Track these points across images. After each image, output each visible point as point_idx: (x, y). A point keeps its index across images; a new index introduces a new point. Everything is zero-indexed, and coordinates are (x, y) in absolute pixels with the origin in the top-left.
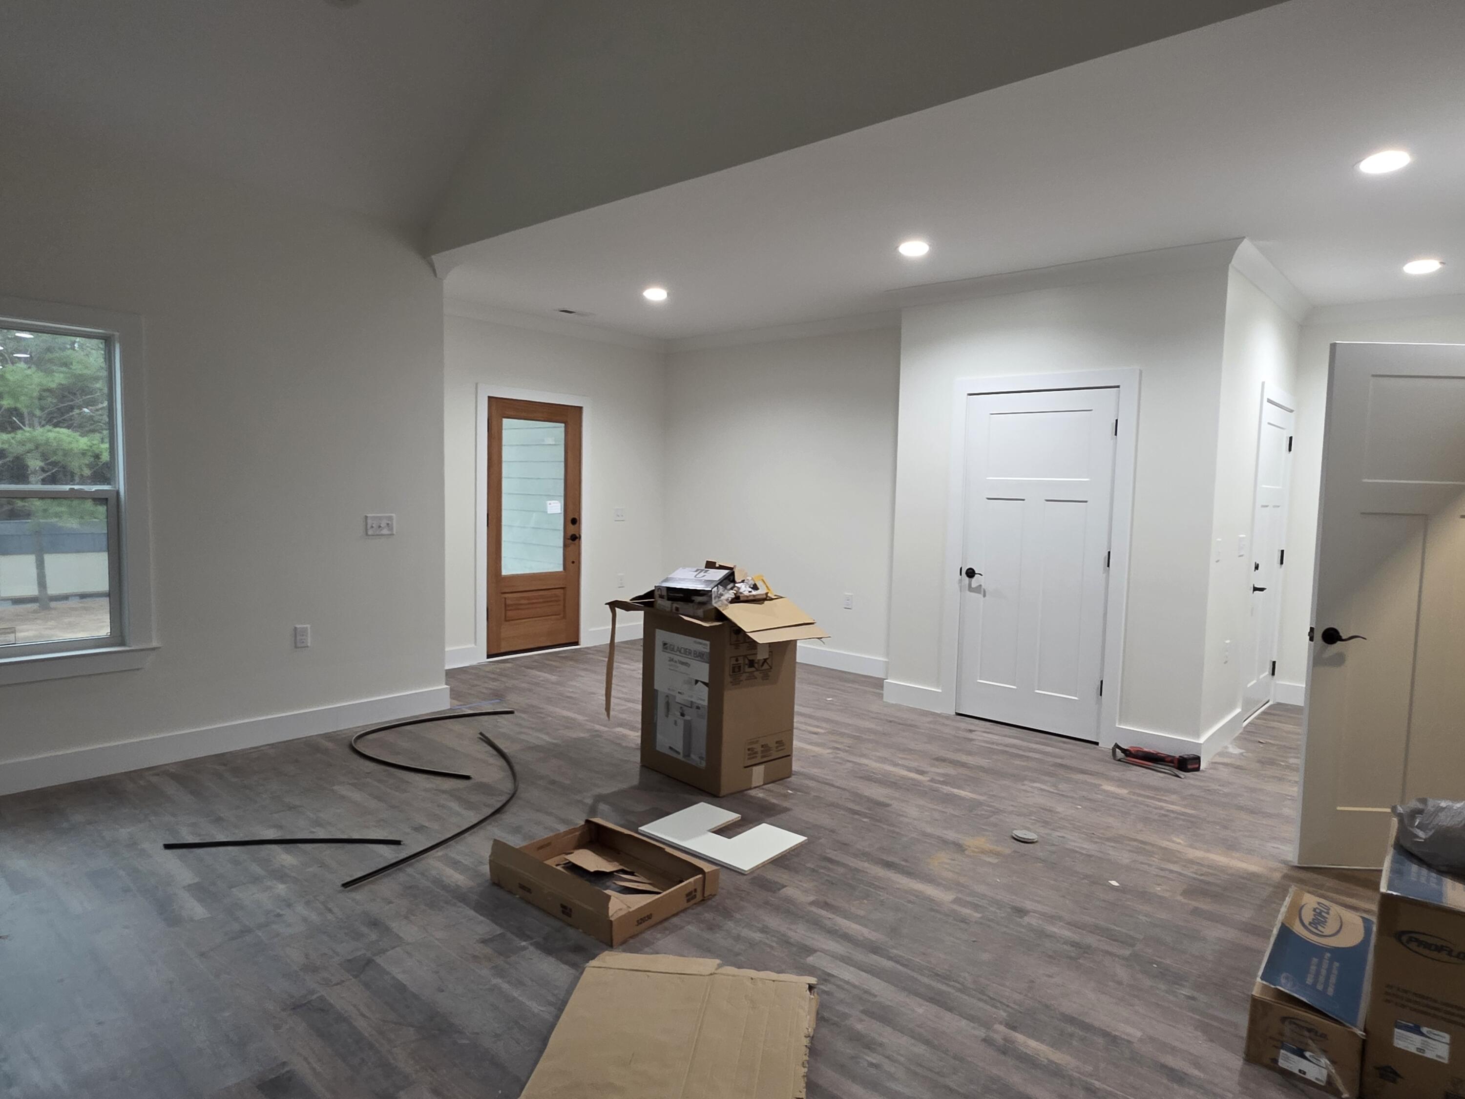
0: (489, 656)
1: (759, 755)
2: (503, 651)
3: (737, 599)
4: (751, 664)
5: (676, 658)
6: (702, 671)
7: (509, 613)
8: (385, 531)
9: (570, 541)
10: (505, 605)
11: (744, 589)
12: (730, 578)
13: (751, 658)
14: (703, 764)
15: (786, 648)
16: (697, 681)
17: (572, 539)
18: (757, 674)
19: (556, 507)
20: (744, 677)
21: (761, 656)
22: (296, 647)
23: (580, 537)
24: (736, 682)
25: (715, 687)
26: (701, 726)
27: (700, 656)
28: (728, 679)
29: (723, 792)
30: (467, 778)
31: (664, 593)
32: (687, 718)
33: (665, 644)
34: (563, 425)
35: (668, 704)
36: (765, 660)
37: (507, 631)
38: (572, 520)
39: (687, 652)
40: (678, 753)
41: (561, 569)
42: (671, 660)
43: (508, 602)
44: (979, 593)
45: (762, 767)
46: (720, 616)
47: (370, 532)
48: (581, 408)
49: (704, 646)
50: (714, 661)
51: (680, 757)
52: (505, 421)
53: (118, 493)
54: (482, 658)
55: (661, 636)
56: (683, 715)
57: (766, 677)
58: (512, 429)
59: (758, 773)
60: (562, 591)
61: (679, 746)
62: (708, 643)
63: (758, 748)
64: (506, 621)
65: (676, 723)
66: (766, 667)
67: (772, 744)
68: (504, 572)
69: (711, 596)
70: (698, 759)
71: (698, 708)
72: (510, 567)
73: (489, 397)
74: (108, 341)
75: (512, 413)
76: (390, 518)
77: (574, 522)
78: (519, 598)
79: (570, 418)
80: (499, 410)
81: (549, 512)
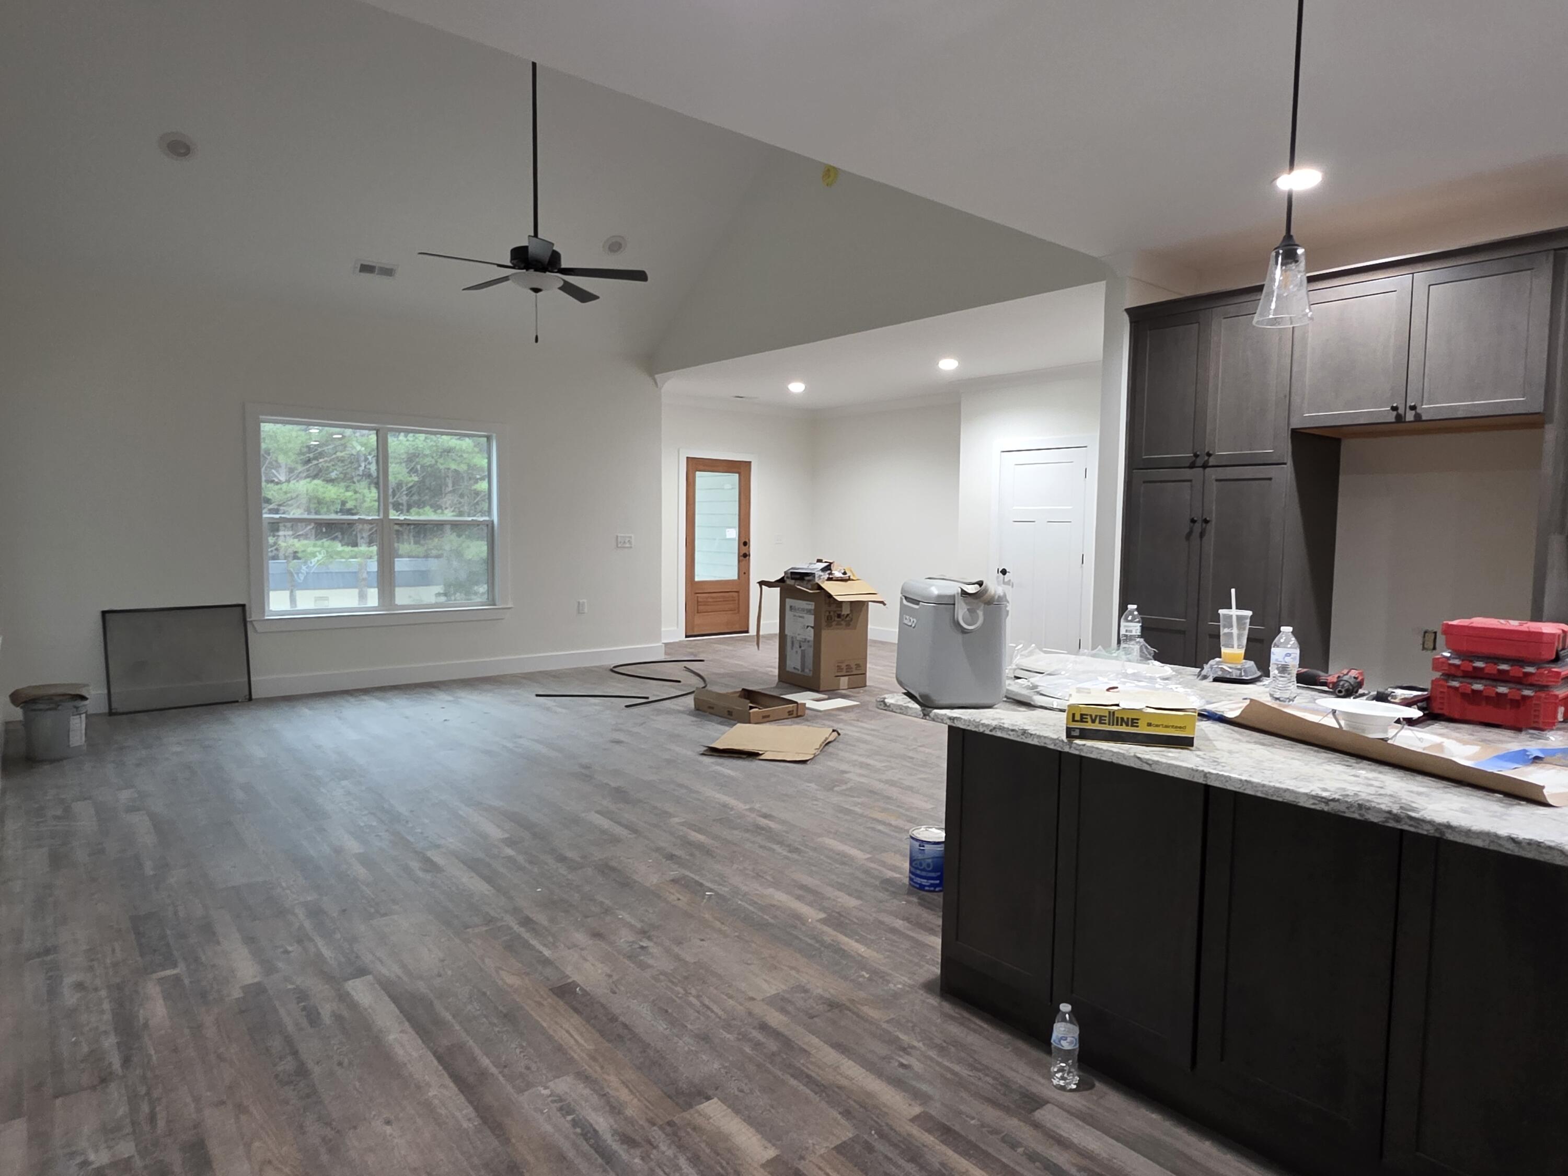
0: (687, 637)
1: (845, 670)
2: (696, 633)
3: (829, 579)
4: (839, 616)
5: (797, 614)
6: (810, 620)
7: (701, 608)
8: (627, 545)
9: (742, 558)
10: (698, 602)
11: (837, 574)
12: (828, 568)
13: (839, 613)
14: (811, 674)
15: (859, 607)
16: (808, 627)
17: (744, 556)
18: (843, 622)
19: (733, 533)
20: (834, 623)
21: (846, 611)
22: (579, 613)
23: (749, 555)
24: (829, 625)
25: (817, 628)
26: (810, 652)
27: (809, 611)
28: (824, 623)
29: (821, 690)
30: (679, 682)
31: (789, 575)
32: (802, 648)
33: (791, 607)
34: (737, 475)
35: (793, 643)
36: (848, 615)
37: (698, 620)
38: (745, 543)
39: (803, 610)
40: (798, 670)
41: (736, 578)
42: (795, 616)
43: (700, 600)
44: (1009, 585)
45: (846, 678)
46: (820, 588)
47: (619, 545)
48: (749, 464)
49: (811, 606)
50: (816, 613)
51: (799, 672)
52: (697, 473)
53: (493, 522)
54: (683, 638)
55: (789, 602)
56: (800, 647)
57: (848, 625)
58: (703, 479)
59: (844, 681)
60: (736, 594)
61: (799, 667)
62: (813, 603)
63: (844, 666)
64: (698, 612)
65: (797, 652)
66: (848, 619)
67: (853, 666)
68: (697, 579)
69: (814, 577)
70: (808, 672)
71: (809, 642)
72: (701, 575)
73: (687, 458)
74: (489, 438)
75: (701, 467)
76: (631, 537)
77: (745, 544)
78: (707, 598)
79: (741, 469)
80: (695, 465)
81: (728, 537)
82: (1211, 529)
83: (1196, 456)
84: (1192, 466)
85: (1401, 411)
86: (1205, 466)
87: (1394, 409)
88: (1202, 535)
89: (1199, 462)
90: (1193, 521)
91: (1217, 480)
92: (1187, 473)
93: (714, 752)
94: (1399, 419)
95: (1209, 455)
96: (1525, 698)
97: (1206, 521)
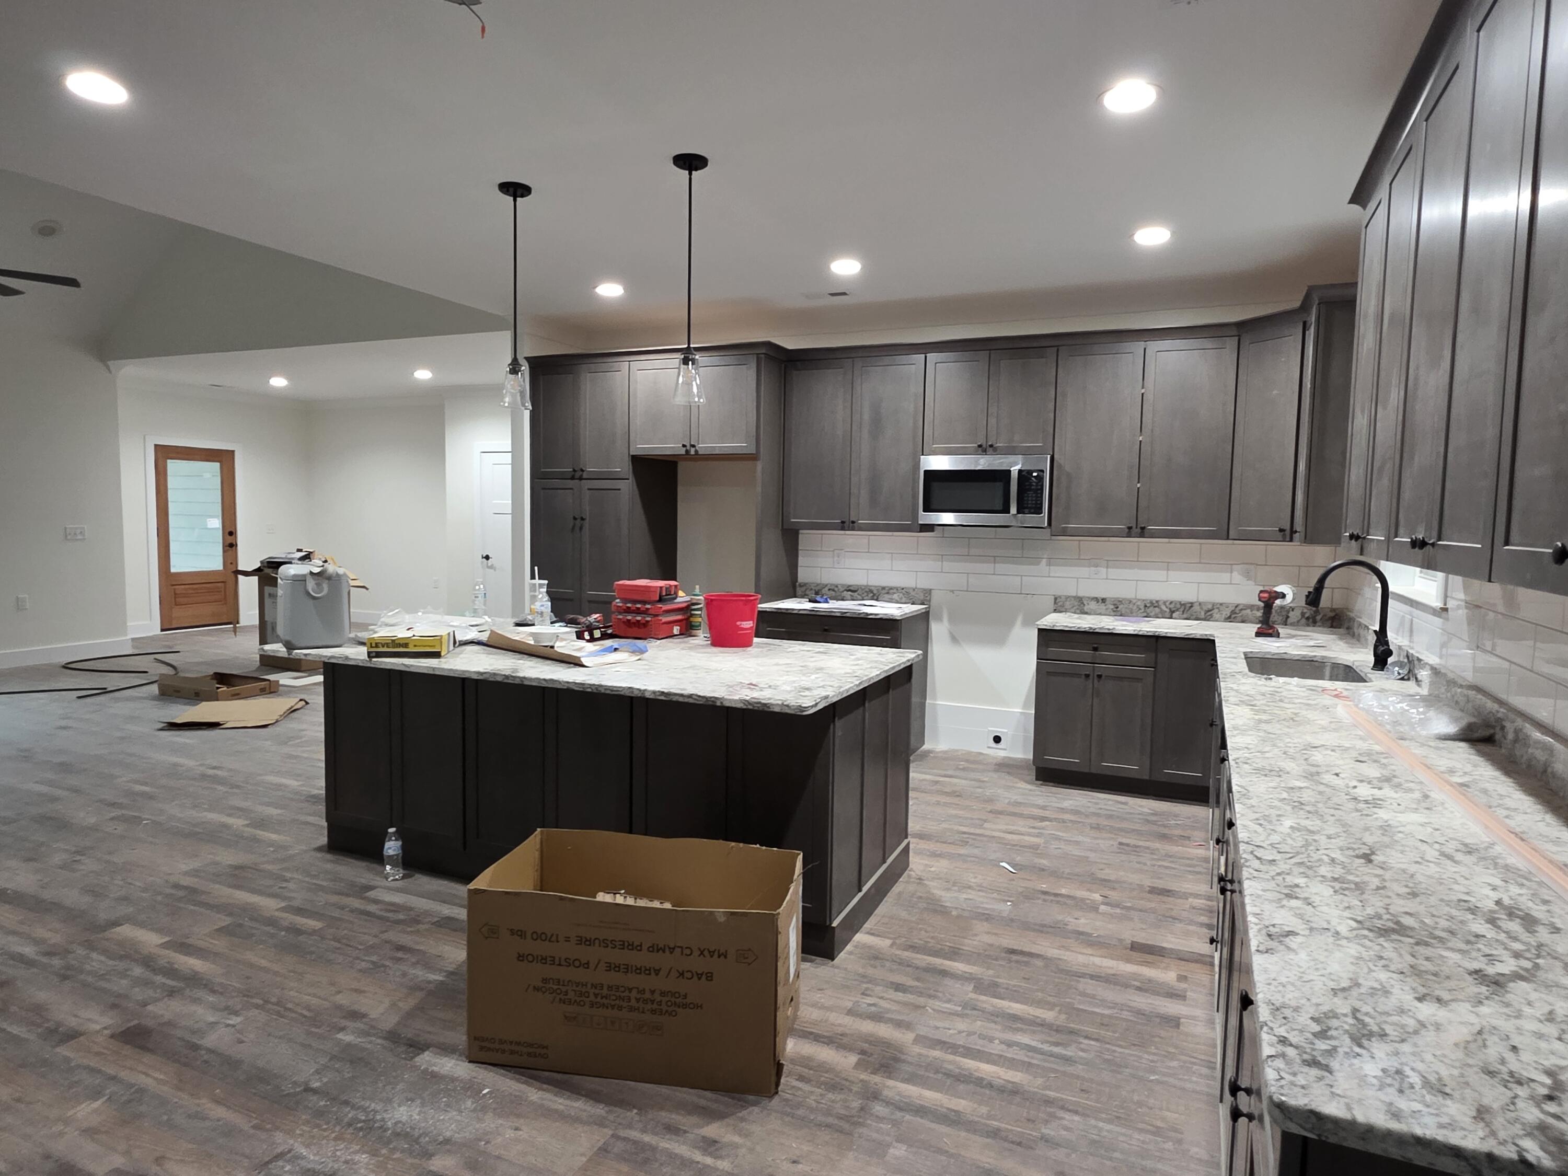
0: (162, 630)
2: (173, 627)
7: (180, 600)
8: (79, 537)
9: (228, 548)
10: (175, 594)
17: (230, 546)
19: (216, 523)
22: (18, 609)
23: (237, 545)
29: (302, 669)
30: (143, 672)
31: (265, 564)
33: (266, 595)
34: (218, 464)
35: (273, 628)
37: (177, 612)
38: (230, 532)
41: (221, 568)
43: (178, 592)
44: (492, 569)
47: (69, 537)
48: (233, 451)
52: (169, 461)
54: (158, 632)
55: (264, 591)
58: (174, 467)
60: (222, 585)
64: (176, 605)
68: (173, 570)
72: (178, 565)
73: (156, 446)
75: (174, 455)
76: (83, 529)
77: (231, 534)
78: (185, 589)
79: (225, 458)
80: (164, 454)
81: (209, 526)
82: (586, 524)
83: (574, 471)
84: (573, 478)
85: (688, 448)
86: (581, 479)
87: (684, 446)
88: (581, 528)
89: (578, 475)
90: (575, 519)
91: (589, 489)
92: (571, 483)
93: (173, 726)
94: (687, 452)
95: (582, 471)
96: (648, 622)
97: (582, 519)
